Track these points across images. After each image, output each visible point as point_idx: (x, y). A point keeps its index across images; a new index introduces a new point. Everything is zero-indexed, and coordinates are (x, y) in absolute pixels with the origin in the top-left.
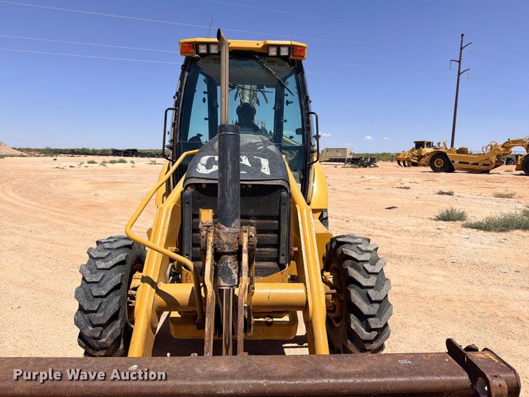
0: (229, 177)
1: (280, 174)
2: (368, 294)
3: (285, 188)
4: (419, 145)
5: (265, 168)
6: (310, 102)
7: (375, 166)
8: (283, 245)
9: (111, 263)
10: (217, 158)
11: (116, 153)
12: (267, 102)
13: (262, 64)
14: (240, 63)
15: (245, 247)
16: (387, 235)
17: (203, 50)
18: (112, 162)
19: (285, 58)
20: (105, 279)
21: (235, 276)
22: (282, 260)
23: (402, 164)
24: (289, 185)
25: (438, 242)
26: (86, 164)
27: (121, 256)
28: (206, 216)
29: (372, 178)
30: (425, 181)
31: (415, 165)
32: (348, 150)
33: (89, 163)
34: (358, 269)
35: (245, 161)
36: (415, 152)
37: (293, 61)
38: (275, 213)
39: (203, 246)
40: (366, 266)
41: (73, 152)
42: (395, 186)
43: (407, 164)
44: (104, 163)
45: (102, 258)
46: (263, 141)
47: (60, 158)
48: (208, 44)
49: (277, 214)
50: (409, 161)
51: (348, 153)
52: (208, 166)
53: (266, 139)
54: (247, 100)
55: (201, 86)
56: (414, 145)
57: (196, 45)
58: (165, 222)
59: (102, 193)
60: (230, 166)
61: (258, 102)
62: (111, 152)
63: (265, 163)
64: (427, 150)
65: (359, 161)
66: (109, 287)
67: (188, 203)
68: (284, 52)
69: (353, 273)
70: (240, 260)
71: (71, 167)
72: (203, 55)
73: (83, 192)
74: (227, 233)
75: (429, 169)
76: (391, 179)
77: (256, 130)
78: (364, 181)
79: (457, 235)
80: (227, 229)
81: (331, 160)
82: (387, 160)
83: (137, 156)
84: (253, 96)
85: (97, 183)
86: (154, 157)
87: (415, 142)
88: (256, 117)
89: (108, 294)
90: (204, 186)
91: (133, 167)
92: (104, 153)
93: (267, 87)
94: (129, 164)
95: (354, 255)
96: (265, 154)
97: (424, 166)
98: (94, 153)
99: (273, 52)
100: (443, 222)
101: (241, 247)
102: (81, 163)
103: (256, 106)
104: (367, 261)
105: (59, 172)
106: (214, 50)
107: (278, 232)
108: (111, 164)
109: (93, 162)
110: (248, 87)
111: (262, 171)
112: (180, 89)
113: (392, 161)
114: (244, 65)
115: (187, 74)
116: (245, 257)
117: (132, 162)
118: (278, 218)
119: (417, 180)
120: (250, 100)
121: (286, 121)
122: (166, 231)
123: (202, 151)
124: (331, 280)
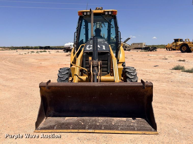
0: (95, 49)
1: (108, 49)
2: (131, 80)
3: (109, 53)
4: (176, 41)
5: (104, 48)
6: (118, 28)
7: (156, 51)
8: (109, 67)
9: (65, 73)
10: (91, 46)
11: (41, 48)
12: (105, 27)
13: (103, 17)
14: (96, 17)
15: (99, 65)
16: (150, 74)
17: (85, 14)
18: (41, 52)
19: (110, 15)
20: (64, 76)
21: (97, 72)
22: (109, 71)
23: (168, 49)
24: (110, 52)
25: (170, 76)
26: (30, 53)
27: (67, 72)
28: (90, 58)
29: (152, 55)
30: (176, 56)
31: (174, 50)
32: (143, 44)
33: (31, 52)
34: (129, 74)
35: (99, 46)
36: (174, 44)
37: (113, 16)
38: (106, 59)
39: (90, 65)
40: (132, 73)
41: (23, 48)
42: (162, 58)
43: (170, 50)
44: (37, 52)
45: (63, 72)
46: (104, 41)
47: (19, 50)
48: (87, 12)
49: (107, 60)
50: (171, 48)
51: (143, 45)
52: (89, 47)
53: (104, 40)
54: (98, 27)
55: (84, 23)
56: (174, 41)
57: (83, 12)
58: (79, 62)
59: (43, 63)
60: (96, 47)
61: (102, 27)
62: (39, 48)
63: (104, 46)
64: (180, 43)
65: (148, 49)
66: (65, 78)
67: (84, 57)
68: (110, 13)
69: (128, 75)
70: (98, 68)
71: (25, 54)
72: (85, 15)
73: (35, 63)
74: (95, 62)
75: (180, 51)
76: (161, 56)
77: (101, 37)
78: (148, 57)
79: (178, 74)
80: (95, 61)
81: (135, 49)
82: (162, 48)
83: (50, 49)
84: (100, 25)
85: (39, 60)
86: (57, 49)
87: (174, 39)
88: (101, 33)
89: (65, 80)
90: (88, 53)
91: (50, 53)
92: (36, 48)
93: (105, 22)
94: (48, 53)
95: (128, 71)
96: (104, 44)
97: (178, 50)
98: (32, 48)
99: (106, 13)
100: (175, 70)
101: (98, 65)
102: (28, 53)
103: (101, 29)
104: (132, 72)
105: (21, 56)
106: (88, 14)
107: (107, 64)
108: (41, 53)
109: (33, 52)
110: (98, 23)
111: (103, 48)
112: (78, 26)
113: (164, 48)
114: (98, 17)
115: (80, 21)
116: (99, 67)
117: (49, 52)
118: (107, 61)
119: (172, 56)
120: (99, 27)
121: (111, 34)
122: (79, 64)
123: (87, 44)
124: (123, 79)
